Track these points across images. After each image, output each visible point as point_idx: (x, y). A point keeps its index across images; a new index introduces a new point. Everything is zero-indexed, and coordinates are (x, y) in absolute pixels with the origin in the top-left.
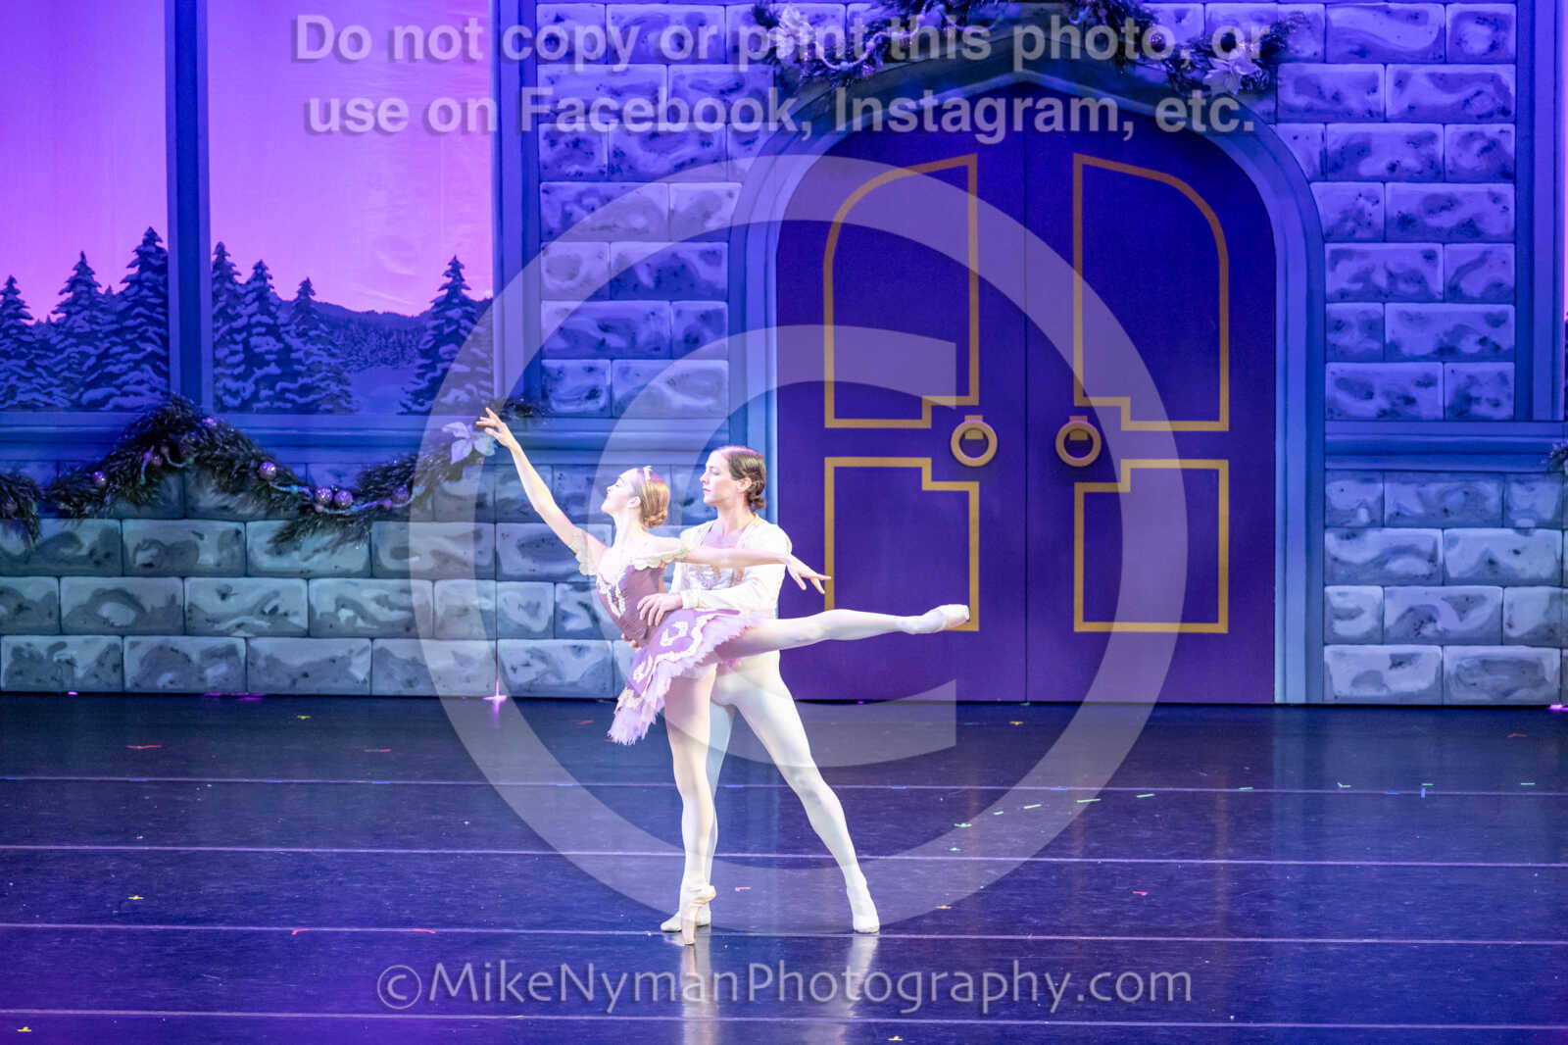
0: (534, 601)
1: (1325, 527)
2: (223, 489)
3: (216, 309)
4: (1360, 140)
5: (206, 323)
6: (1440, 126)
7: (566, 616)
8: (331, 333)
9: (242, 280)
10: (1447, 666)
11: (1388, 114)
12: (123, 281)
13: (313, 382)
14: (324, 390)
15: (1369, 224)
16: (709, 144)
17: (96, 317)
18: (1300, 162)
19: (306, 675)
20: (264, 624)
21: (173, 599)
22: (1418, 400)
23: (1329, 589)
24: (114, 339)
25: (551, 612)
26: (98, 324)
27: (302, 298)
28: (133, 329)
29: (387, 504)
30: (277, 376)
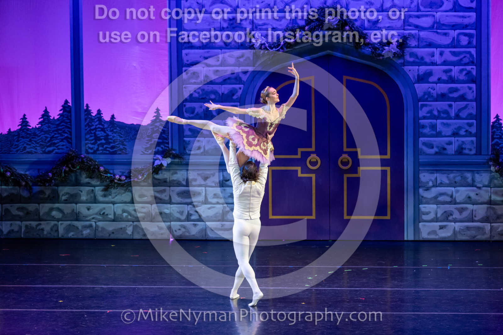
0: (182, 210)
1: (419, 187)
2: (88, 177)
3: (86, 124)
4: (429, 71)
5: (83, 128)
6: (453, 67)
7: (191, 215)
8: (121, 130)
9: (93, 115)
10: (456, 229)
11: (438, 63)
12: (58, 115)
13: (115, 145)
15: (432, 96)
17: (50, 126)
18: (411, 77)
19: (113, 233)
21: (73, 210)
22: (447, 148)
23: (420, 206)
24: (55, 132)
25: (187, 213)
26: (51, 128)
27: (112, 120)
28: (61, 130)
30: (104, 143)
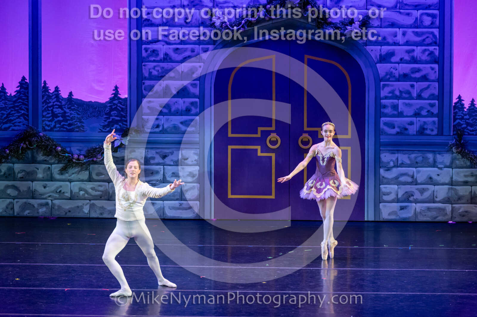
1: (380, 167)
2: (44, 155)
3: (43, 100)
4: (392, 51)
5: (40, 105)
6: (416, 47)
8: (78, 108)
9: (51, 92)
10: (417, 210)
11: (400, 44)
12: (15, 92)
13: (73, 122)
14: (76, 125)
15: (394, 76)
16: (194, 52)
17: (7, 103)
18: (373, 57)
19: (70, 211)
20: (57, 196)
21: (29, 188)
22: (409, 129)
23: (381, 186)
24: (12, 109)
26: (7, 105)
27: (70, 97)
28: (18, 106)
29: (95, 159)
30: (62, 120)
